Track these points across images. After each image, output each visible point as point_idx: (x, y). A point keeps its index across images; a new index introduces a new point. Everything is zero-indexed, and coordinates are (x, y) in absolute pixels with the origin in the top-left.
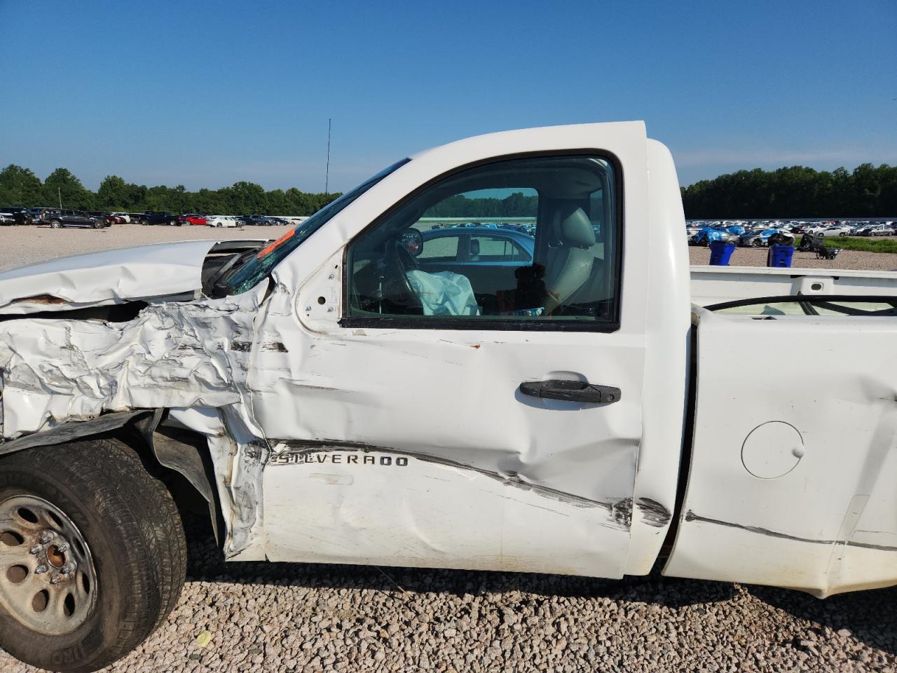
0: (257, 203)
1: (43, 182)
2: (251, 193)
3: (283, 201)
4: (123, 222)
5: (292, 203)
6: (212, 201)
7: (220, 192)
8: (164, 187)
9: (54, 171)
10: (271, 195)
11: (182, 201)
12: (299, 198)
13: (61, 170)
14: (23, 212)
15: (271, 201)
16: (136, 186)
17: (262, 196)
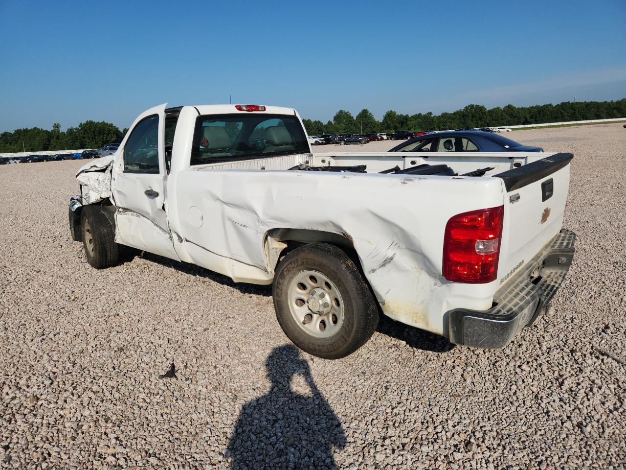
0: (480, 119)
1: (355, 118)
2: (476, 112)
3: (500, 115)
4: (382, 139)
5: (507, 116)
6: (449, 120)
7: (455, 113)
8: (420, 114)
9: (361, 111)
10: (491, 112)
11: (430, 123)
12: (514, 111)
13: (364, 110)
14: (331, 137)
15: (491, 116)
16: (403, 115)
17: (484, 113)
